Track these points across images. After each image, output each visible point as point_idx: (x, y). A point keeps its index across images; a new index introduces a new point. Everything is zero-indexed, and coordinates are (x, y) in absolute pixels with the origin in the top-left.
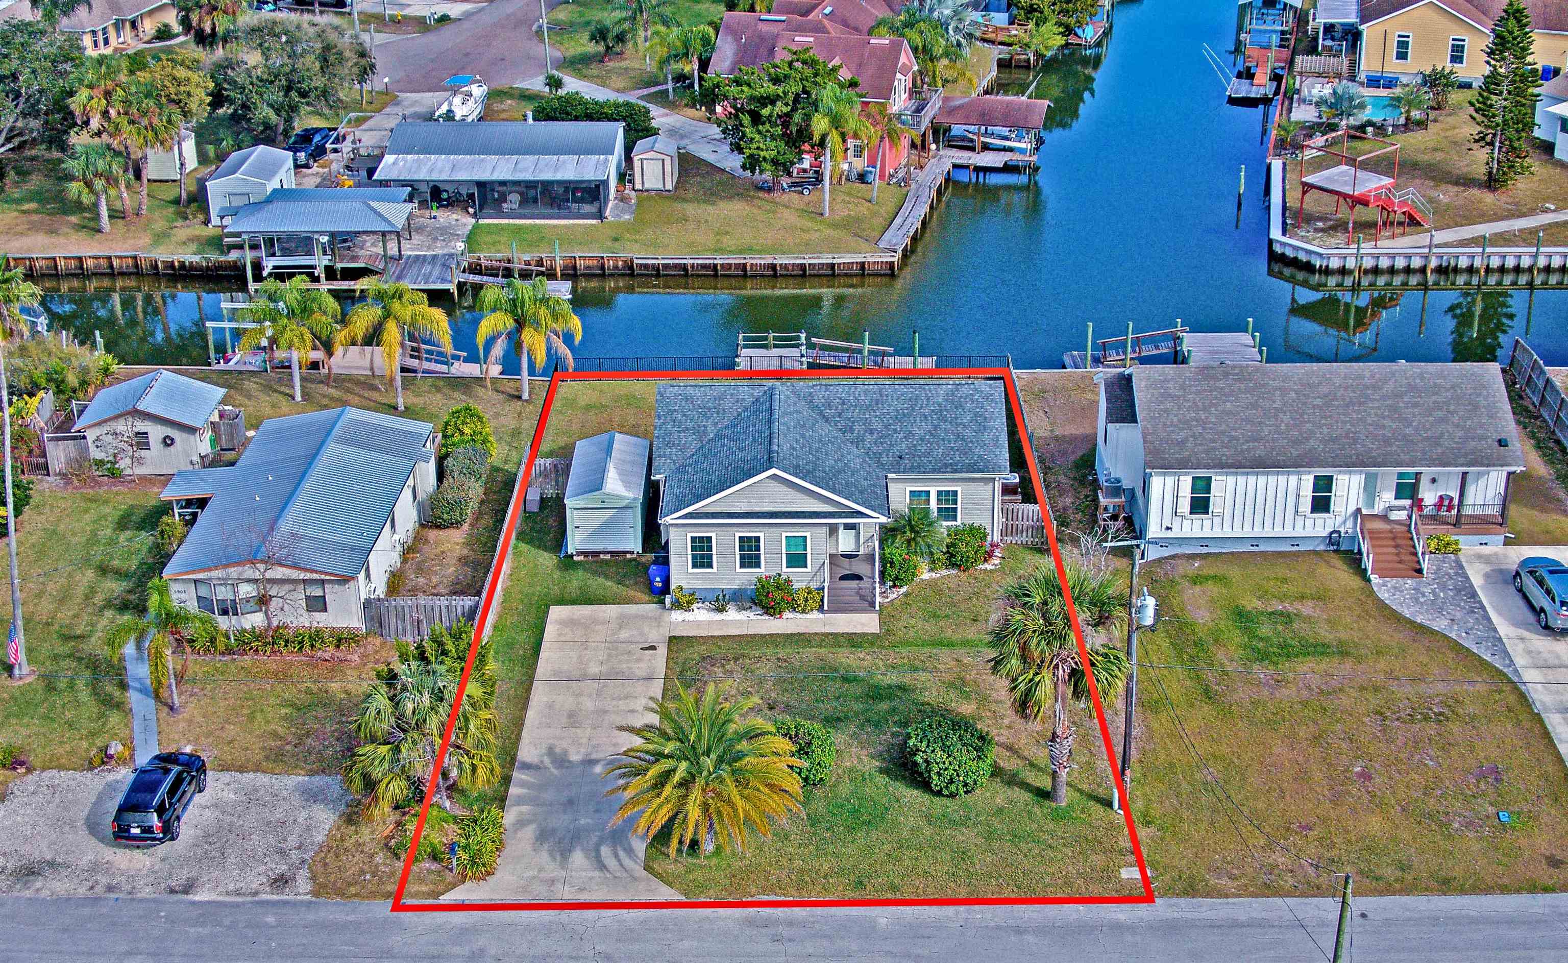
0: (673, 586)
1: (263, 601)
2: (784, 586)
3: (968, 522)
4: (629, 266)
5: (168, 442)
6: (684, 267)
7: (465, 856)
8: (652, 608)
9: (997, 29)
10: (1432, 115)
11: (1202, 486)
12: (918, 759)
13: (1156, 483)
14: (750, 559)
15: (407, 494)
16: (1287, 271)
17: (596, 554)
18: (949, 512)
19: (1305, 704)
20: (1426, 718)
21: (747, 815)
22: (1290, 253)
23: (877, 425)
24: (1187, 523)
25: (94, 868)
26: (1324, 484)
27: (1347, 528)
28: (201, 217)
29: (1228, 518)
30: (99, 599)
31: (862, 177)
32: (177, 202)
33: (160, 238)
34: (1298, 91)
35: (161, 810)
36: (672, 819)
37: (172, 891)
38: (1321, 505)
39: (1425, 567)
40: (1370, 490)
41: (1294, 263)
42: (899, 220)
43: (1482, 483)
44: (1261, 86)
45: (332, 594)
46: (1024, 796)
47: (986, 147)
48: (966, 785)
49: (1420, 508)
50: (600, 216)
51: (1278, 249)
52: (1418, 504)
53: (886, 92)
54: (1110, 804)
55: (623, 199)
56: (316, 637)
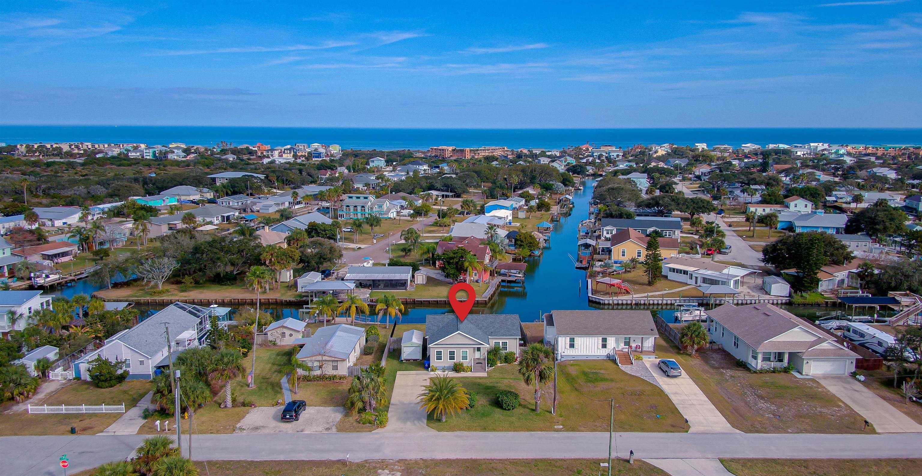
0: (431, 365)
1: (320, 367)
2: (461, 365)
3: (510, 351)
4: (414, 301)
5: (291, 335)
6: (429, 301)
7: (378, 422)
8: (425, 372)
9: (512, 250)
10: (632, 270)
11: (572, 340)
12: (500, 399)
13: (560, 339)
14: (452, 358)
15: (358, 344)
16: (594, 305)
17: (409, 360)
18: (505, 348)
19: (602, 391)
20: (636, 395)
21: (455, 407)
22: (594, 300)
23: (485, 325)
24: (569, 351)
25: (275, 427)
26: (604, 340)
27: (611, 353)
28: (295, 290)
29: (579, 350)
30: (273, 370)
31: (477, 281)
32: (288, 287)
33: (283, 295)
34: (595, 265)
35: (295, 411)
36: (436, 408)
37: (298, 432)
38: (604, 346)
39: (633, 362)
40: (617, 341)
41: (596, 302)
42: (487, 291)
43: (647, 341)
44: (585, 264)
45: (340, 365)
46: (528, 410)
47: (510, 276)
48: (512, 406)
49: (631, 348)
50: (406, 289)
51: (590, 299)
52: (631, 347)
53: (483, 258)
54: (551, 412)
55: (411, 285)
56: (334, 377)
